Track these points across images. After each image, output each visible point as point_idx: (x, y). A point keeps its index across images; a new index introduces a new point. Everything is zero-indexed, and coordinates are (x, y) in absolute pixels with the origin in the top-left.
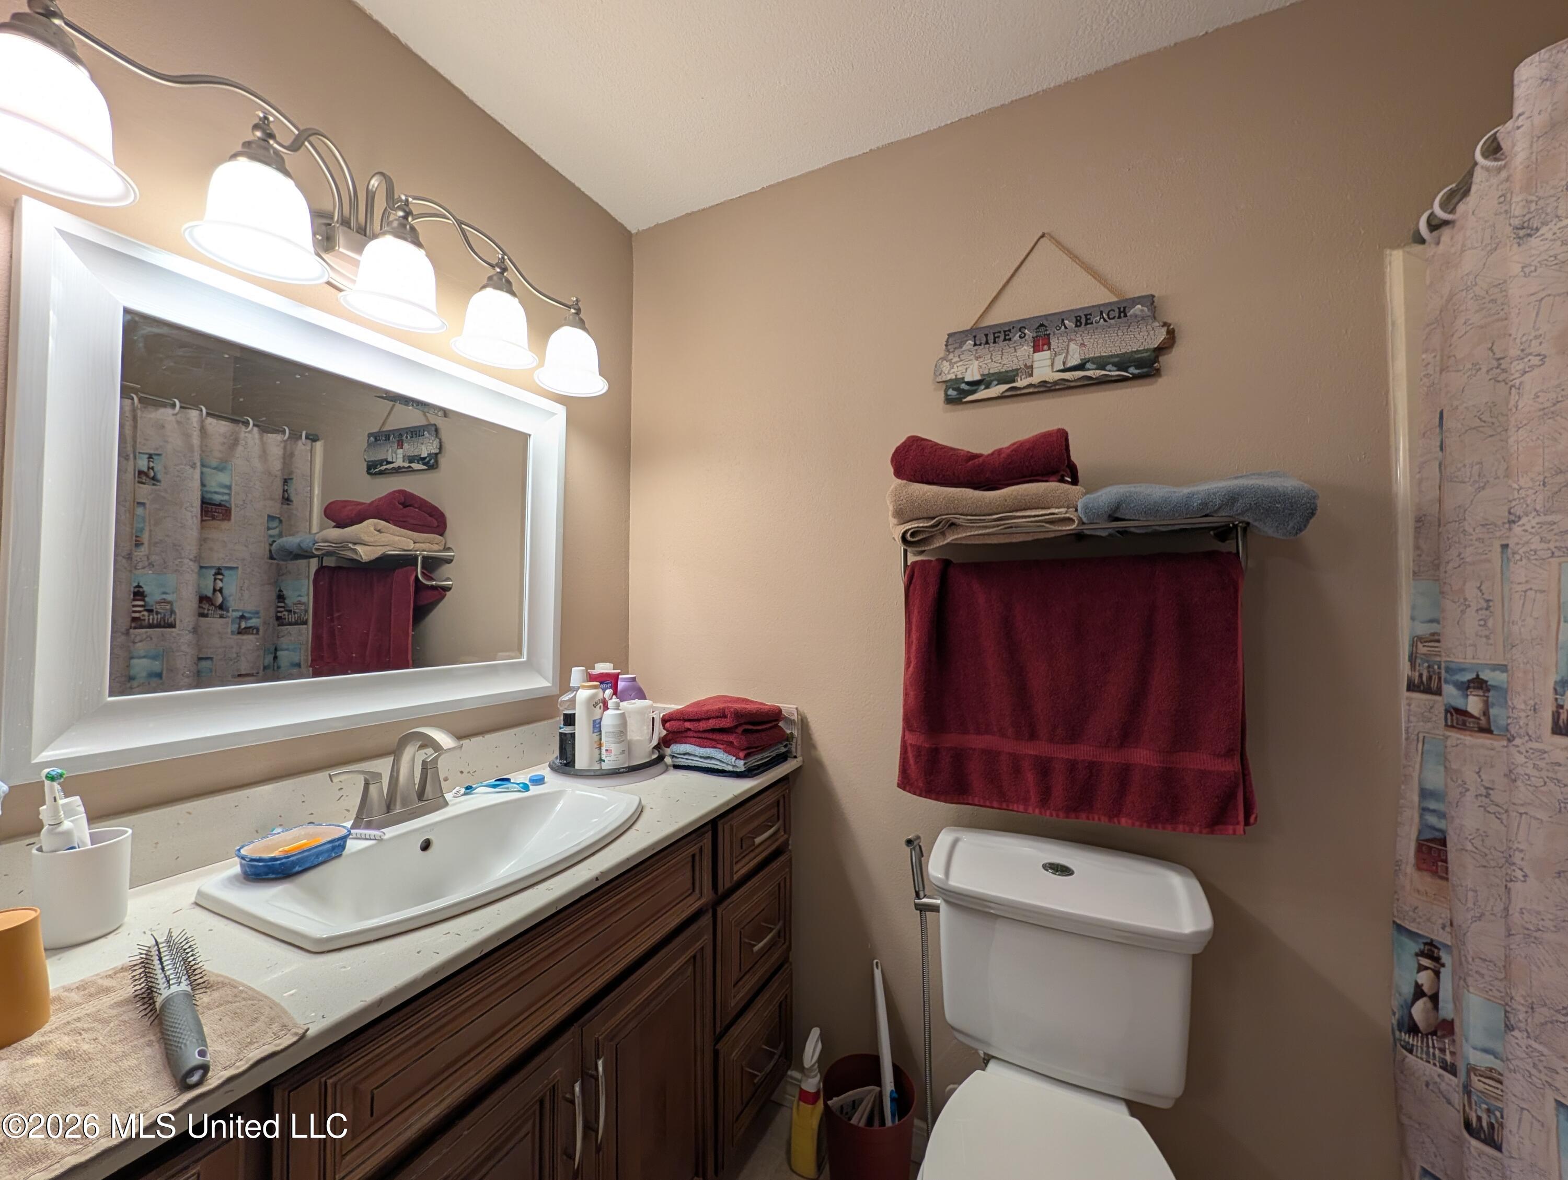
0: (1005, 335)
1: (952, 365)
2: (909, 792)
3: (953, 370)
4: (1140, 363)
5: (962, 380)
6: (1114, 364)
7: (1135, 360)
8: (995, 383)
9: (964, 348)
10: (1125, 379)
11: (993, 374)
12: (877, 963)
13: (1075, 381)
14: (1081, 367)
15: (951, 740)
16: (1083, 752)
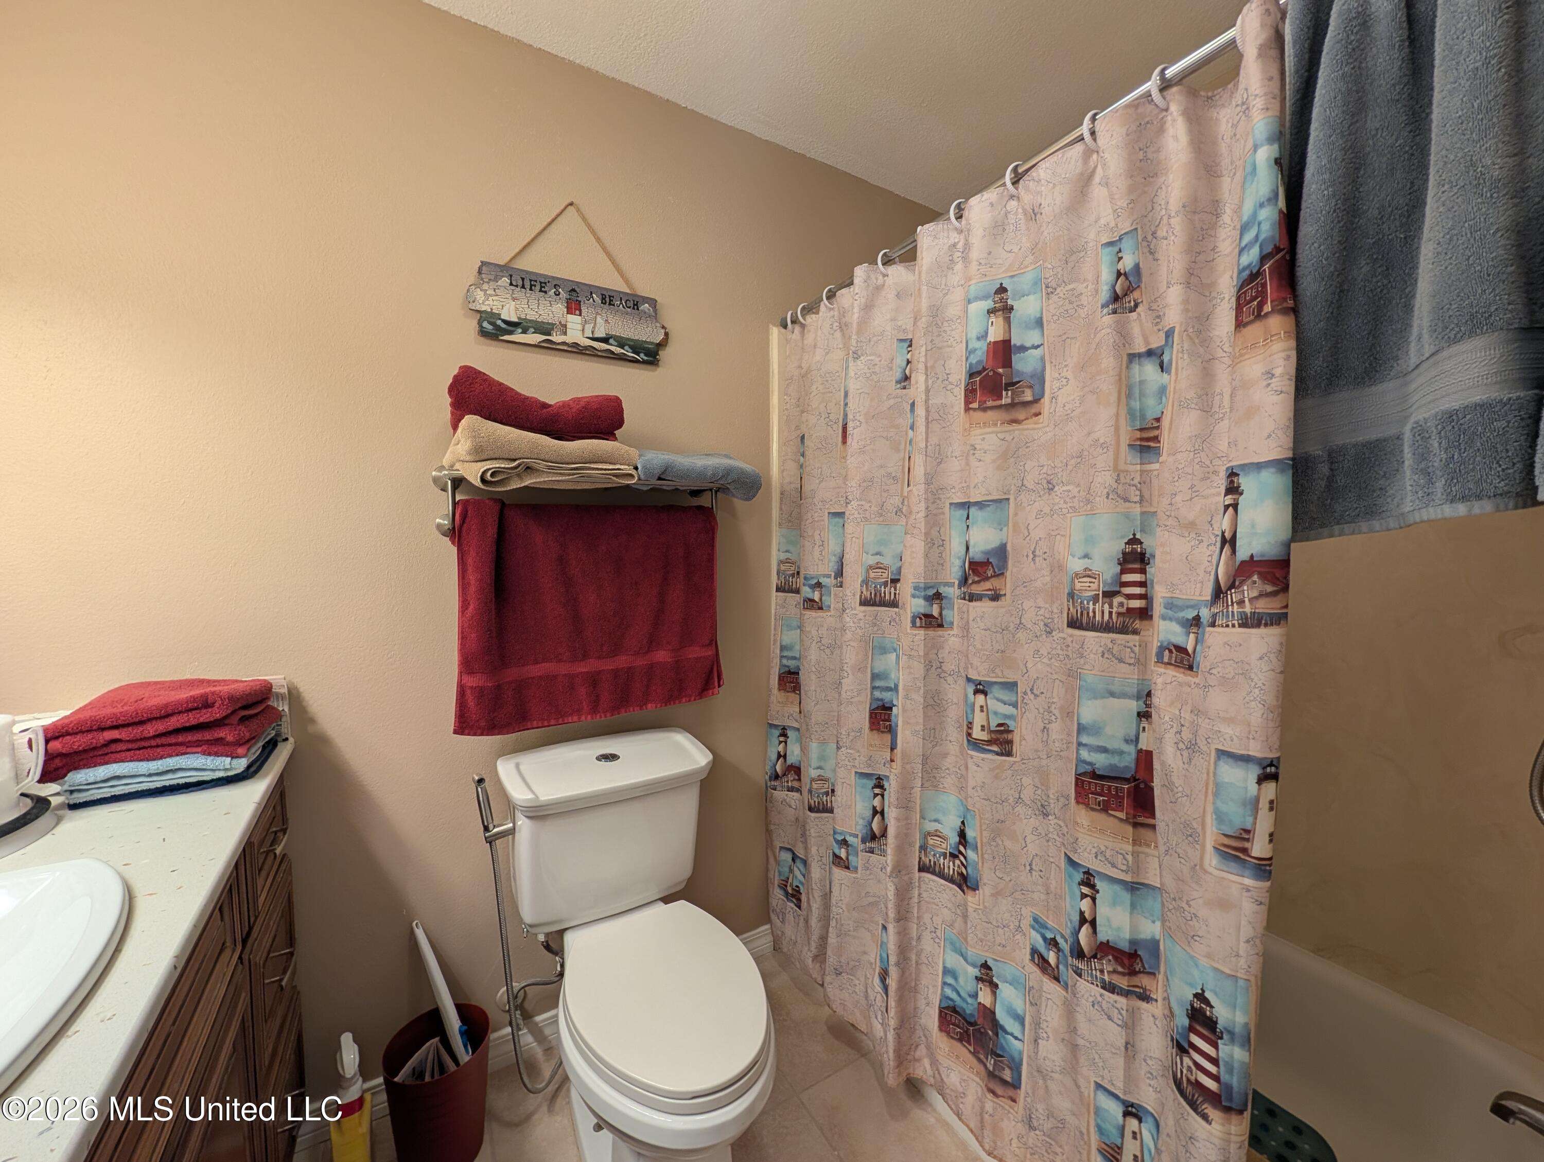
0: (541, 287)
1: (487, 296)
2: (469, 734)
3: (487, 302)
4: (648, 353)
5: (498, 316)
6: (631, 347)
7: (644, 349)
8: (533, 330)
9: (500, 283)
10: (637, 361)
11: (530, 321)
12: (417, 924)
13: (601, 351)
14: (605, 340)
15: (513, 673)
16: (622, 661)
